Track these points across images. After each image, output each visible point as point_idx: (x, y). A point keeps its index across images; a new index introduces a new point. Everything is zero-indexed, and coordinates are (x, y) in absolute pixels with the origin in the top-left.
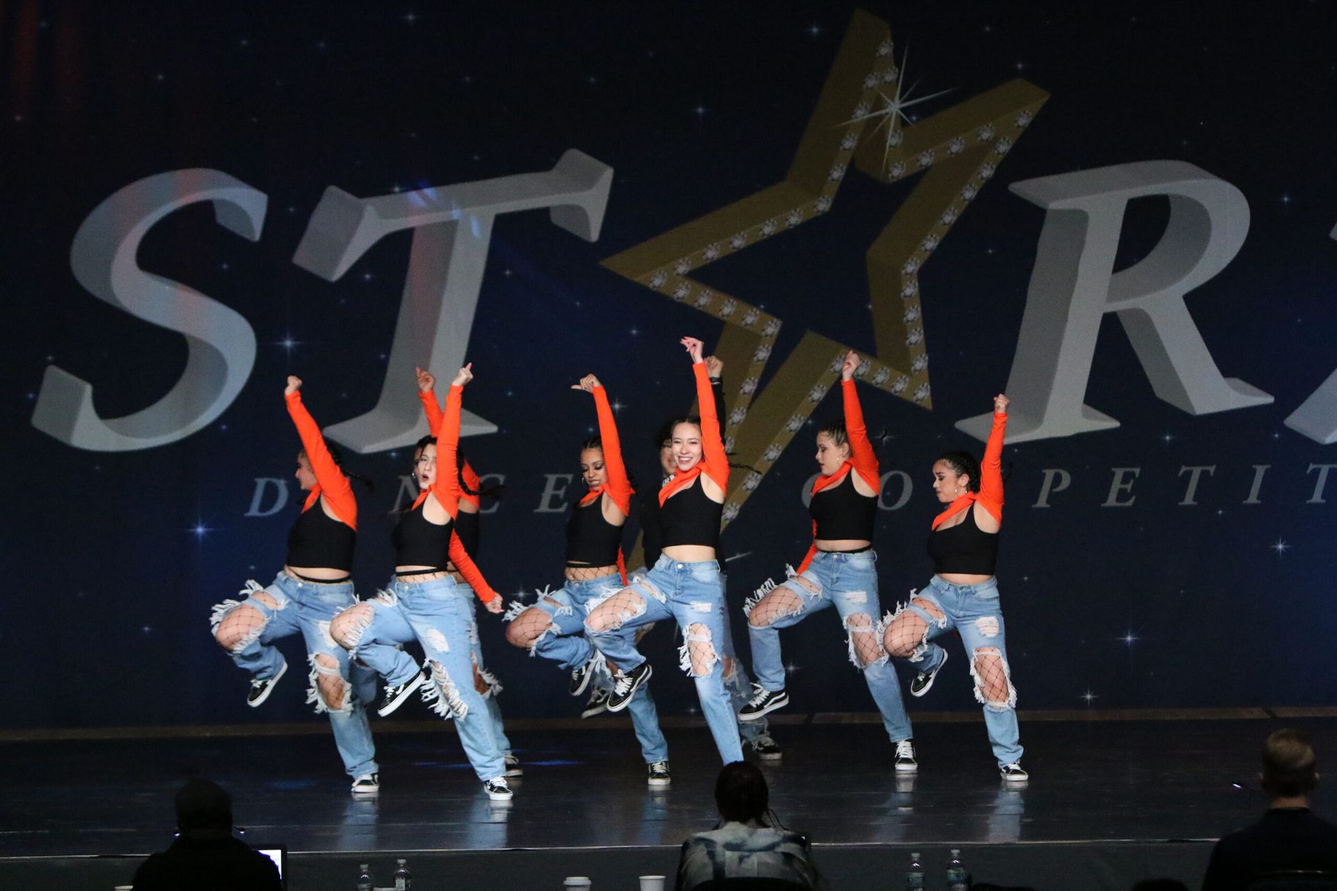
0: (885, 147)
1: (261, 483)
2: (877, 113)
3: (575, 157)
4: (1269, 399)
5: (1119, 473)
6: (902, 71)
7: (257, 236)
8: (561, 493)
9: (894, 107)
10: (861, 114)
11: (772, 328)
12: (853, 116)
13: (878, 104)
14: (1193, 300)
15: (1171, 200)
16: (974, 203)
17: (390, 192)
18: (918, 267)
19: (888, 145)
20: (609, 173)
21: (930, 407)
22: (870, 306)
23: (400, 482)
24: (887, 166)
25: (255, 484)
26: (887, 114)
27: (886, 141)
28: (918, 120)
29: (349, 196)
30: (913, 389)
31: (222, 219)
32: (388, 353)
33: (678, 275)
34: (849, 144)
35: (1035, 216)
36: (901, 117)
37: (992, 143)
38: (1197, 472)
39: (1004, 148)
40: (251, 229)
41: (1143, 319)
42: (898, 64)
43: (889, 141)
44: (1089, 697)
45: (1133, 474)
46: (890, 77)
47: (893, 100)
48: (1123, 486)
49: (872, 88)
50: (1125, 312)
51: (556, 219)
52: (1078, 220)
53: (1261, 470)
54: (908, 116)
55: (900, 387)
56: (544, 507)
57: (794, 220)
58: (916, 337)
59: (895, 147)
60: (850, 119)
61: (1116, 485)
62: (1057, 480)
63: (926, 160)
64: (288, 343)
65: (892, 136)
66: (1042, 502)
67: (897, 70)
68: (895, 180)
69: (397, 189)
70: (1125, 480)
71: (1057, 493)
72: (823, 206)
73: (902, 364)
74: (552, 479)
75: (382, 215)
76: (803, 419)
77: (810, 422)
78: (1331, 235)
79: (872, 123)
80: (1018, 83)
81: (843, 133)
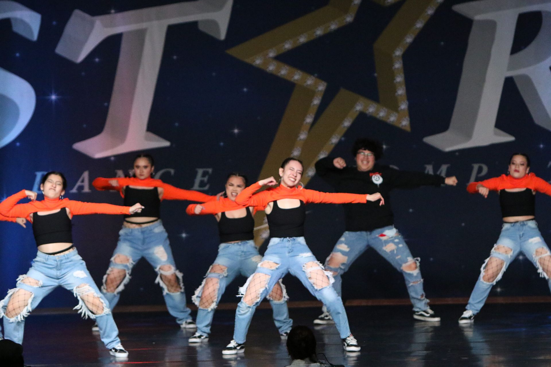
1: (39, 175)
7: (35, 38)
8: (206, 179)
11: (322, 87)
15: (543, 15)
16: (433, 18)
17: (109, 13)
18: (402, 52)
21: (408, 129)
22: (376, 75)
25: (36, 175)
29: (87, 16)
30: (399, 119)
31: (17, 29)
32: (109, 102)
33: (269, 58)
35: (467, 23)
40: (32, 33)
41: (527, 80)
44: (499, 290)
50: (519, 76)
51: (201, 28)
52: (491, 26)
55: (392, 119)
56: (196, 187)
57: (333, 27)
58: (401, 91)
62: (480, 170)
64: (53, 97)
68: (389, 4)
69: (113, 11)
71: (481, 177)
72: (349, 19)
73: (394, 107)
74: (200, 172)
75: (106, 26)
76: (339, 137)
77: (343, 139)
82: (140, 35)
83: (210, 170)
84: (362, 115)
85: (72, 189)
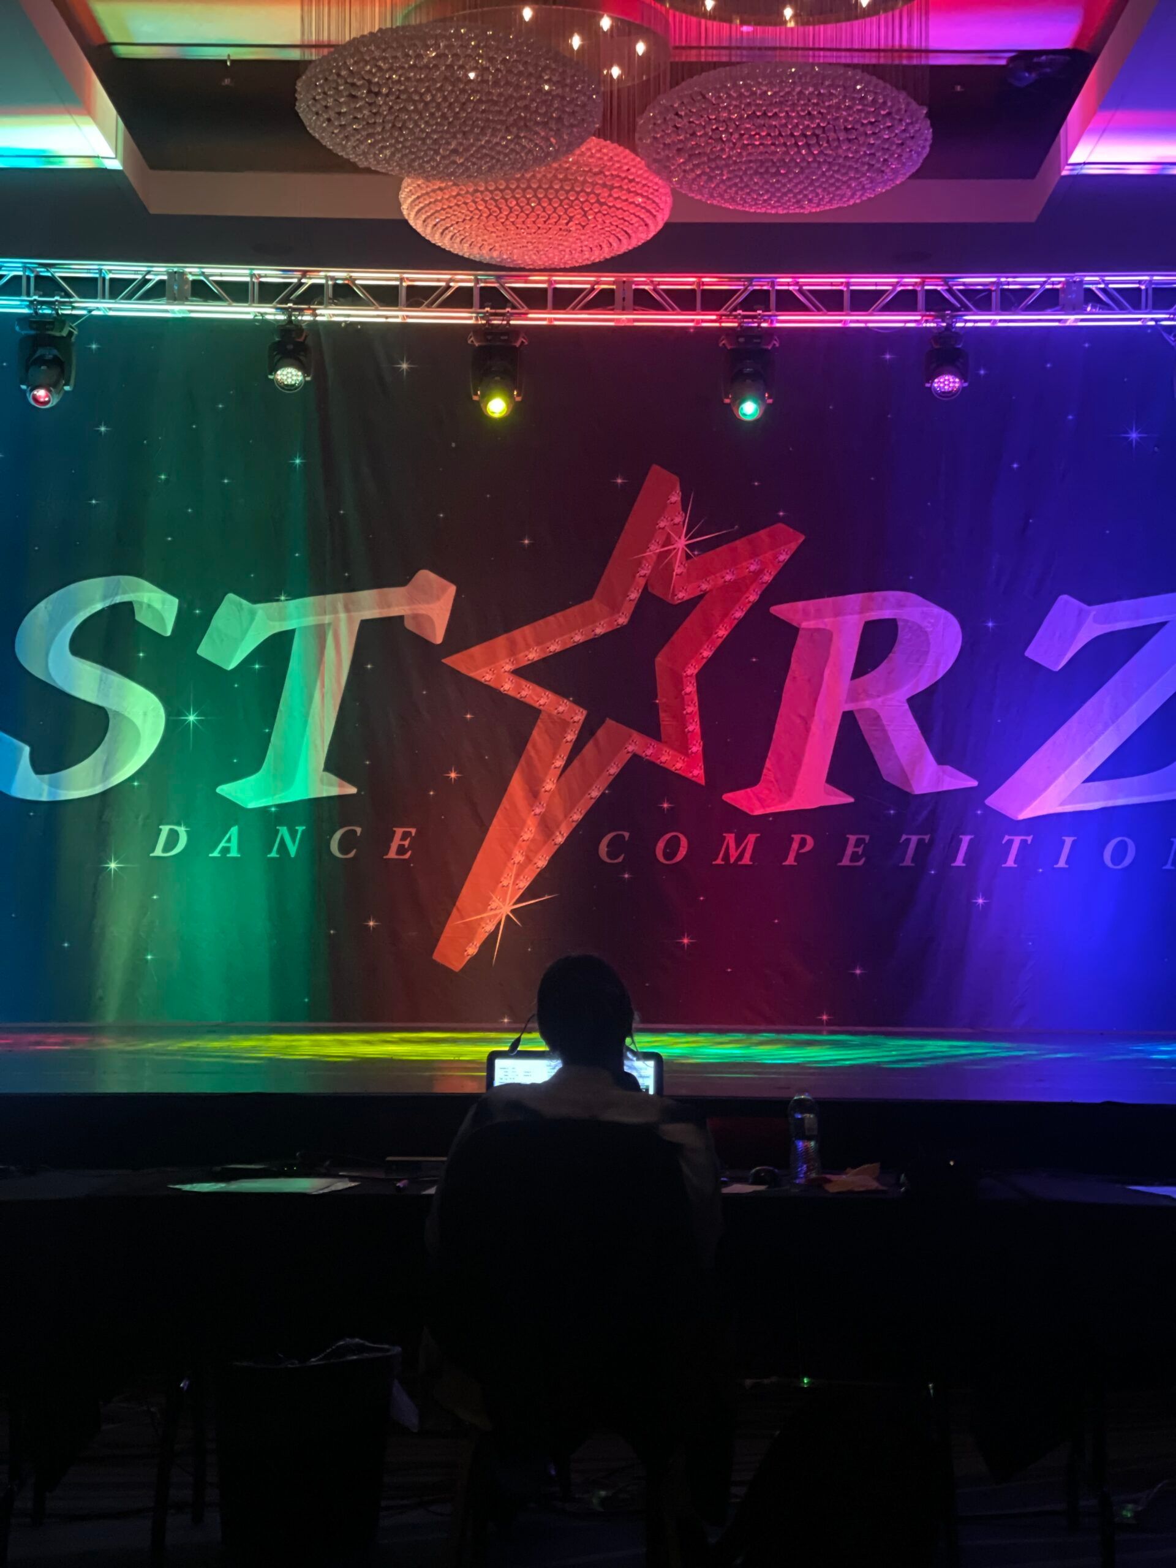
0: (672, 576)
1: (165, 829)
2: (666, 549)
3: (425, 576)
4: (974, 783)
5: (853, 839)
6: (688, 515)
7: (169, 633)
8: (407, 843)
9: (681, 543)
10: (655, 548)
11: (580, 715)
12: (648, 550)
13: (668, 541)
14: (913, 701)
15: (900, 624)
16: (742, 621)
17: (278, 600)
18: (696, 671)
19: (675, 573)
20: (452, 589)
21: (703, 782)
22: (657, 701)
23: (277, 831)
24: (673, 591)
25: (160, 830)
26: (675, 549)
27: (674, 571)
28: (698, 555)
29: (244, 602)
30: (690, 766)
31: (142, 617)
32: (271, 727)
33: (505, 672)
34: (645, 571)
35: (791, 632)
36: (686, 551)
37: (759, 573)
38: (914, 839)
39: (767, 578)
40: (164, 625)
41: (872, 713)
42: (685, 510)
43: (676, 571)
44: (825, 1017)
45: (864, 839)
46: (677, 520)
47: (680, 538)
48: (856, 850)
49: (663, 528)
50: (859, 711)
51: (409, 625)
52: (824, 639)
53: (966, 839)
54: (692, 551)
55: (679, 766)
56: (392, 854)
57: (599, 631)
58: (693, 726)
59: (681, 574)
60: (645, 552)
61: (849, 851)
62: (803, 843)
63: (704, 587)
64: (192, 718)
65: (679, 566)
66: (790, 861)
67: (684, 515)
68: (679, 601)
70: (858, 844)
71: (804, 854)
72: (623, 620)
73: (682, 747)
74: (399, 831)
75: (270, 618)
76: (602, 790)
77: (607, 792)
78: (1027, 654)
79: (662, 556)
80: (781, 526)
81: (639, 564)
82: (320, 633)
83: (413, 831)
84: (635, 757)
85: (212, 852)
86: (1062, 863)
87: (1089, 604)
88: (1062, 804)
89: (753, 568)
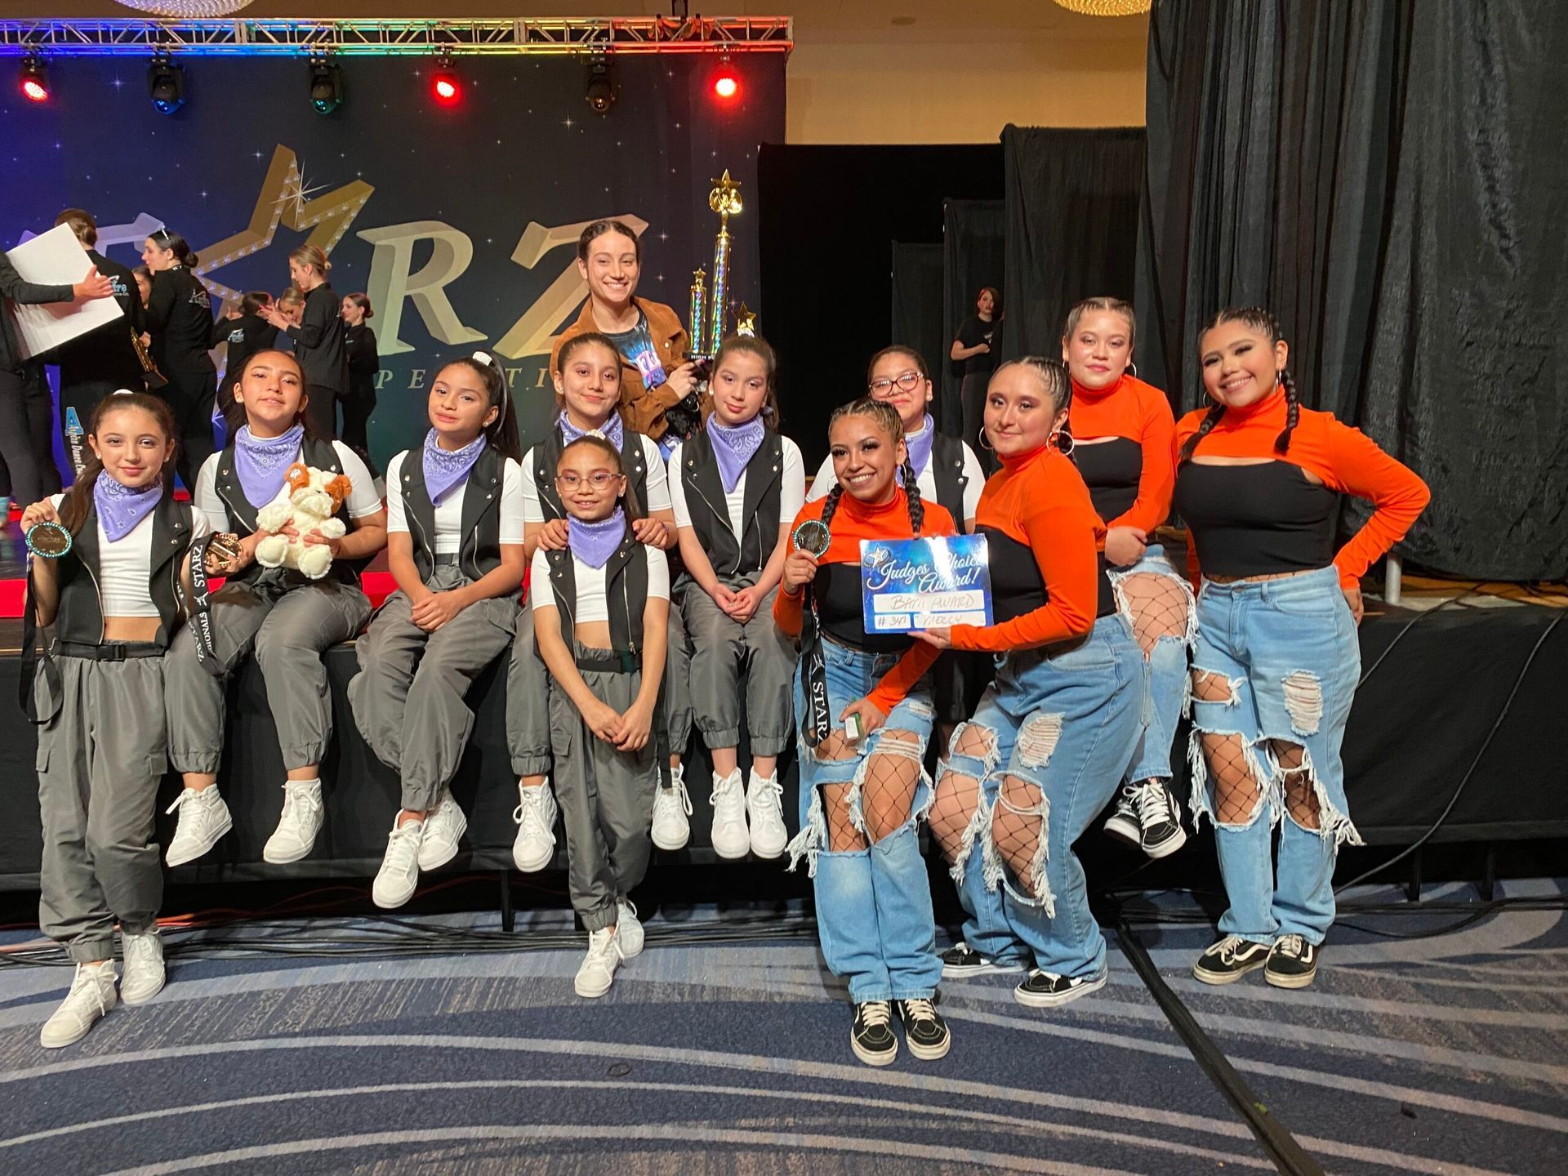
0: (296, 214)
2: (290, 197)
3: (142, 215)
4: (485, 337)
5: (416, 372)
6: (302, 176)
9: (300, 194)
10: (283, 197)
12: (280, 198)
13: (291, 193)
14: (446, 289)
15: (435, 241)
16: (340, 242)
24: (297, 224)
26: (296, 197)
27: (296, 211)
28: (311, 200)
34: (278, 212)
35: (371, 247)
36: (303, 199)
37: (348, 211)
39: (354, 215)
41: (422, 296)
42: (300, 172)
43: (298, 211)
45: (422, 373)
46: (296, 179)
47: (298, 190)
48: (418, 379)
49: (288, 184)
50: (416, 295)
52: (390, 250)
54: (307, 198)
57: (254, 249)
59: (300, 213)
61: (414, 379)
62: (386, 375)
63: (316, 220)
65: (299, 208)
67: (300, 175)
68: (301, 230)
70: (419, 375)
71: (387, 382)
72: (267, 242)
78: (513, 258)
79: (289, 202)
80: (359, 182)
81: (275, 206)
86: (540, 385)
87: (548, 227)
88: (539, 349)
89: (344, 208)
